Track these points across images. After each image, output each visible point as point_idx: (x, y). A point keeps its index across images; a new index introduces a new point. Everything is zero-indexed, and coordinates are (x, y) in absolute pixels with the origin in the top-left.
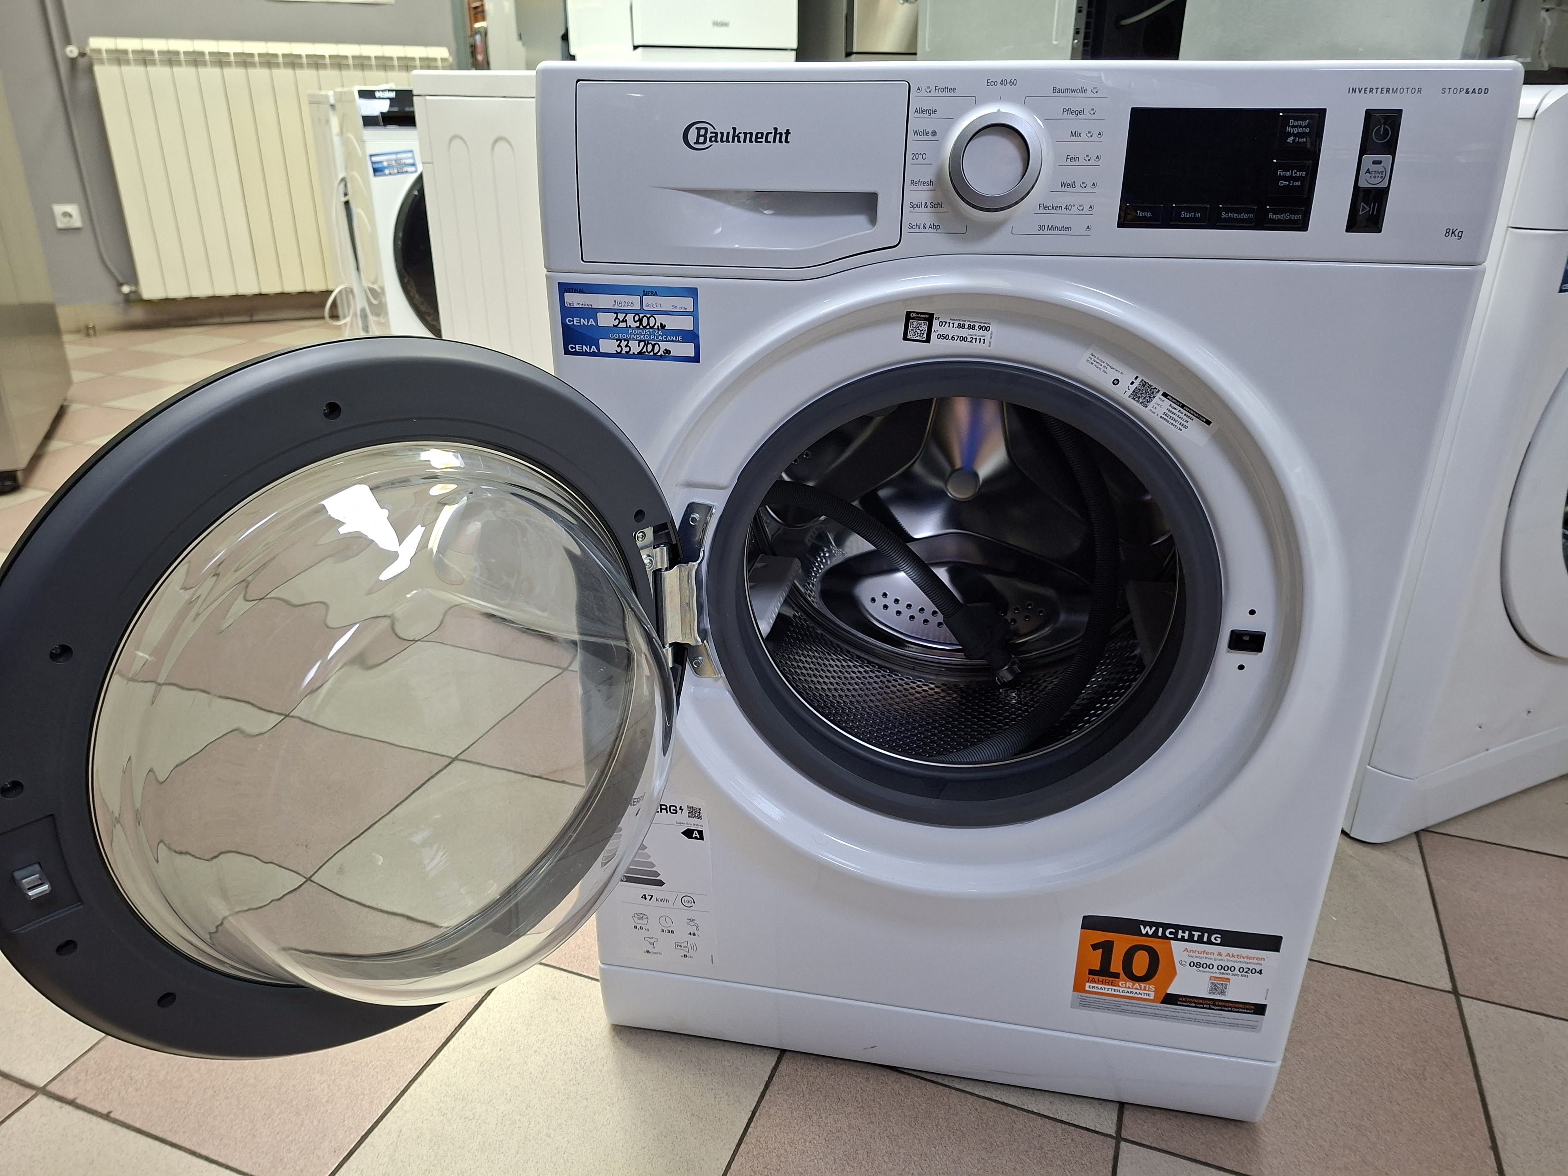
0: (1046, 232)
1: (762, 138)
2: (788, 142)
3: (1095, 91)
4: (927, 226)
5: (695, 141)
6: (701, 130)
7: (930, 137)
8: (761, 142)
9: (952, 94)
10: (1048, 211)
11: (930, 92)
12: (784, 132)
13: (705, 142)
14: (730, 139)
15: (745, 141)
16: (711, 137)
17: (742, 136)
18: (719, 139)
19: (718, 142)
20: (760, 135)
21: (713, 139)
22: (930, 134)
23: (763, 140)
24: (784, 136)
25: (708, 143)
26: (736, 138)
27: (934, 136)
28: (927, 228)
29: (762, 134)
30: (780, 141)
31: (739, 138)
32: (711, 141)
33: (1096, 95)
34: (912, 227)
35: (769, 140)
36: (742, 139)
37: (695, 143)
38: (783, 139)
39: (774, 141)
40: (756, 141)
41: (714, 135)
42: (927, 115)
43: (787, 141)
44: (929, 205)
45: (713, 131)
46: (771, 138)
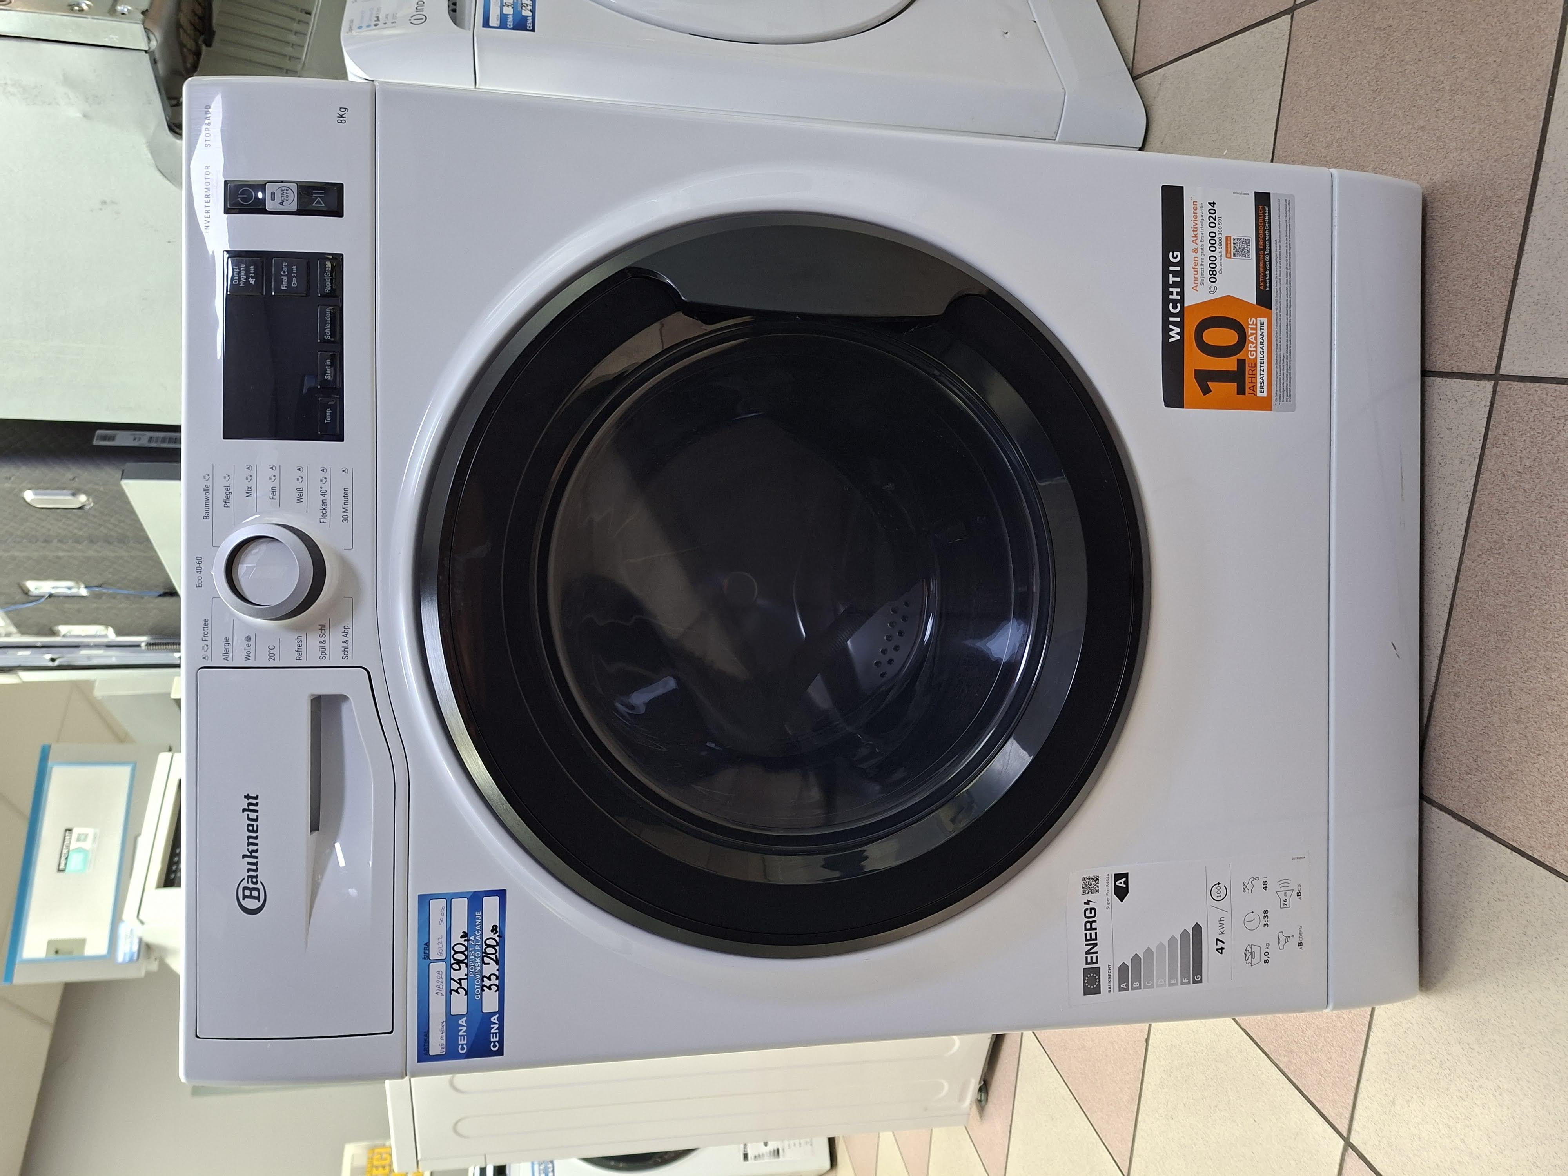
0: (349, 514)
1: (252, 825)
2: (257, 796)
3: (207, 477)
4: (345, 639)
5: (257, 901)
6: (246, 894)
7: (252, 643)
8: (257, 826)
9: (210, 622)
10: (328, 514)
11: (208, 645)
12: (246, 801)
13: (258, 890)
14: (254, 861)
15: (256, 844)
16: (253, 882)
17: (252, 848)
18: (254, 874)
19: (257, 875)
20: (250, 828)
21: (254, 880)
22: (249, 643)
23: (255, 824)
24: (251, 801)
25: (259, 886)
26: (254, 854)
27: (250, 639)
28: (347, 639)
29: (248, 825)
30: (256, 804)
31: (253, 851)
32: (256, 883)
33: (211, 476)
34: (347, 656)
35: (255, 818)
36: (255, 848)
37: (259, 901)
38: (254, 801)
39: (257, 811)
40: (257, 831)
41: (250, 880)
42: (230, 648)
43: (256, 798)
44: (322, 639)
45: (246, 880)
46: (253, 815)
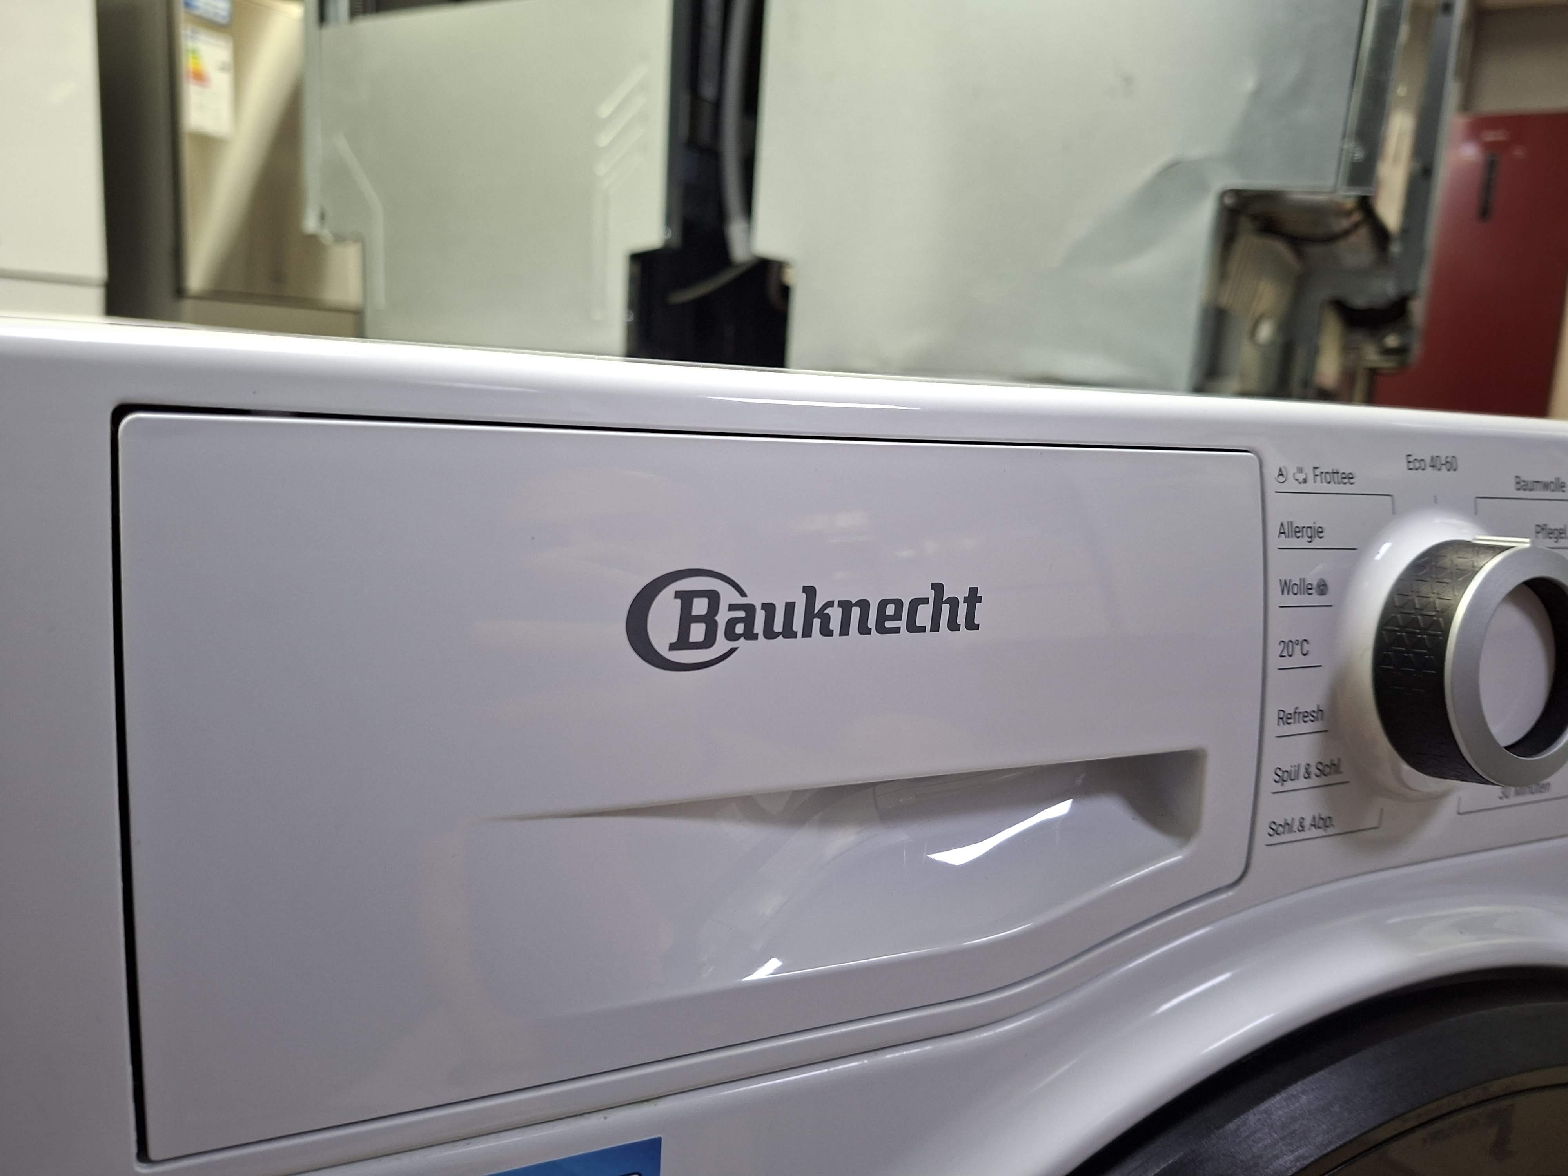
1: (897, 616)
2: (976, 627)
4: (1307, 823)
5: (674, 639)
6: (696, 601)
7: (1315, 599)
8: (897, 630)
9: (1347, 488)
11: (1305, 481)
12: (962, 594)
13: (709, 641)
14: (798, 625)
15: (845, 631)
16: (731, 624)
17: (835, 614)
18: (759, 627)
19: (755, 637)
20: (890, 610)
21: (740, 628)
22: (1314, 591)
23: (902, 624)
24: (963, 608)
25: (722, 645)
26: (817, 622)
27: (1323, 593)
28: (1307, 828)
29: (898, 603)
30: (953, 625)
31: (826, 620)
32: (730, 635)
34: (1273, 831)
35: (919, 623)
36: (835, 624)
37: (673, 647)
38: (961, 618)
39: (935, 627)
40: (881, 629)
41: (741, 614)
42: (1303, 542)
43: (971, 625)
44: (1313, 770)
45: (739, 600)
46: (924, 615)
